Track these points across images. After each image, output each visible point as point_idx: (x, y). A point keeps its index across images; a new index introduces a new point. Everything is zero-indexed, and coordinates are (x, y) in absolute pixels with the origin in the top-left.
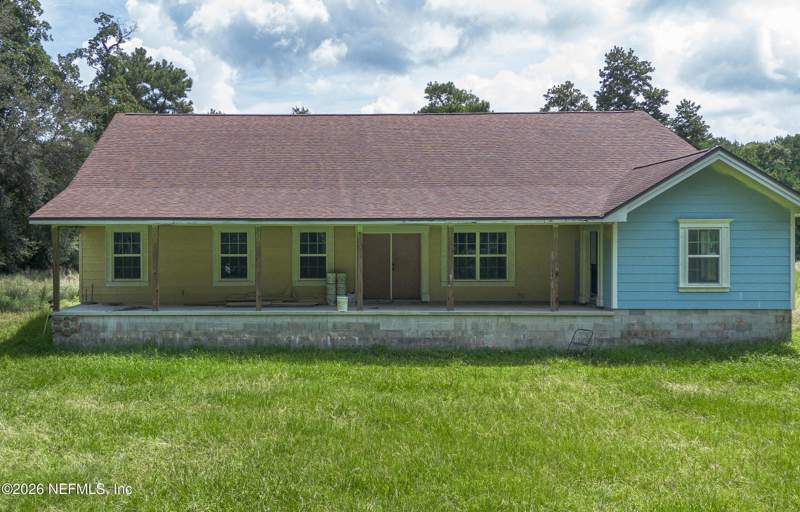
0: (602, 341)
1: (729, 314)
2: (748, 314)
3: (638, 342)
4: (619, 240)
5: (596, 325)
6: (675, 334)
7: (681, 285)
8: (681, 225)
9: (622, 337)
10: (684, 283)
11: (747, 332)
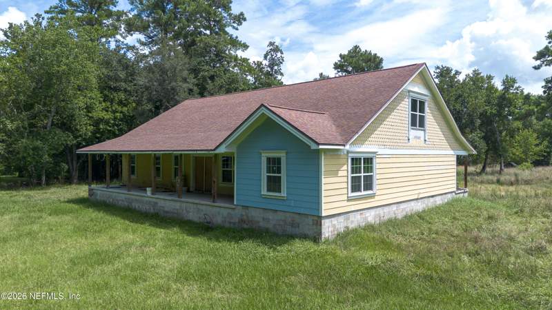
0: (230, 223)
1: (288, 215)
2: (297, 216)
3: (245, 226)
4: (237, 163)
5: (229, 213)
6: (262, 224)
7: (262, 193)
8: (263, 155)
9: (239, 222)
10: (264, 192)
11: (297, 229)
